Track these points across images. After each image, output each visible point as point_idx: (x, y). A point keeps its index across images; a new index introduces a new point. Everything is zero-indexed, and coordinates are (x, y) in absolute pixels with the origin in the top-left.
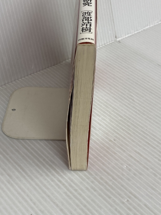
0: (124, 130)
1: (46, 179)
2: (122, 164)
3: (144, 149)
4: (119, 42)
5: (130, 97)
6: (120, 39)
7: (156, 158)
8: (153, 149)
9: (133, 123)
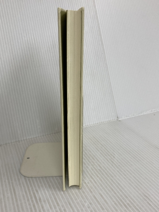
2: (85, 202)
3: (107, 193)
4: (120, 121)
5: (113, 154)
6: (121, 119)
7: (114, 201)
8: (114, 195)
9: (107, 173)
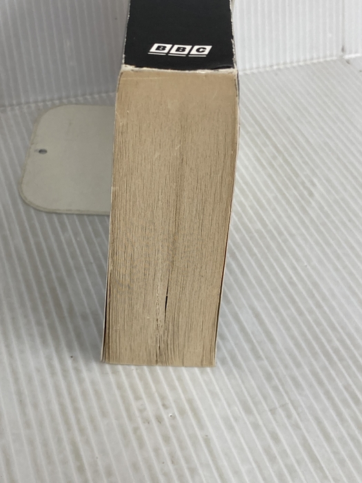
0: (253, 254)
1: (26, 316)
4: (348, 62)
9: (283, 244)
